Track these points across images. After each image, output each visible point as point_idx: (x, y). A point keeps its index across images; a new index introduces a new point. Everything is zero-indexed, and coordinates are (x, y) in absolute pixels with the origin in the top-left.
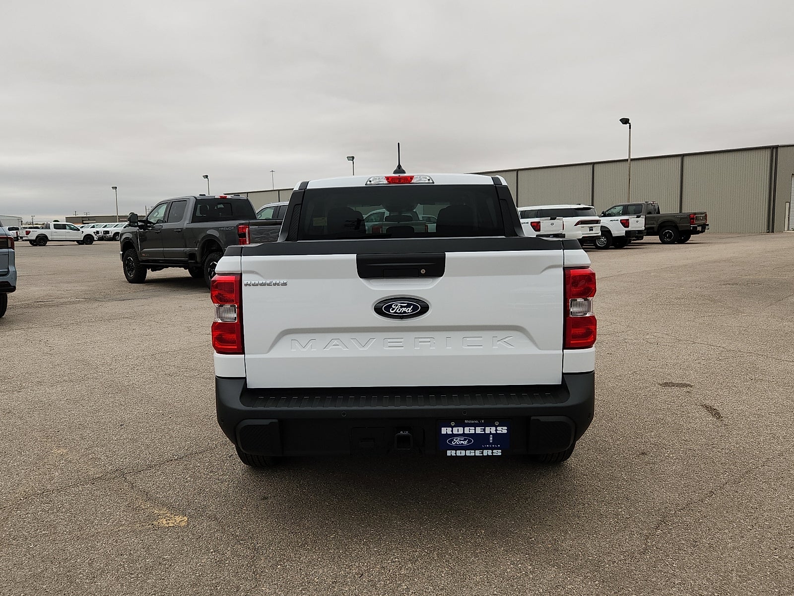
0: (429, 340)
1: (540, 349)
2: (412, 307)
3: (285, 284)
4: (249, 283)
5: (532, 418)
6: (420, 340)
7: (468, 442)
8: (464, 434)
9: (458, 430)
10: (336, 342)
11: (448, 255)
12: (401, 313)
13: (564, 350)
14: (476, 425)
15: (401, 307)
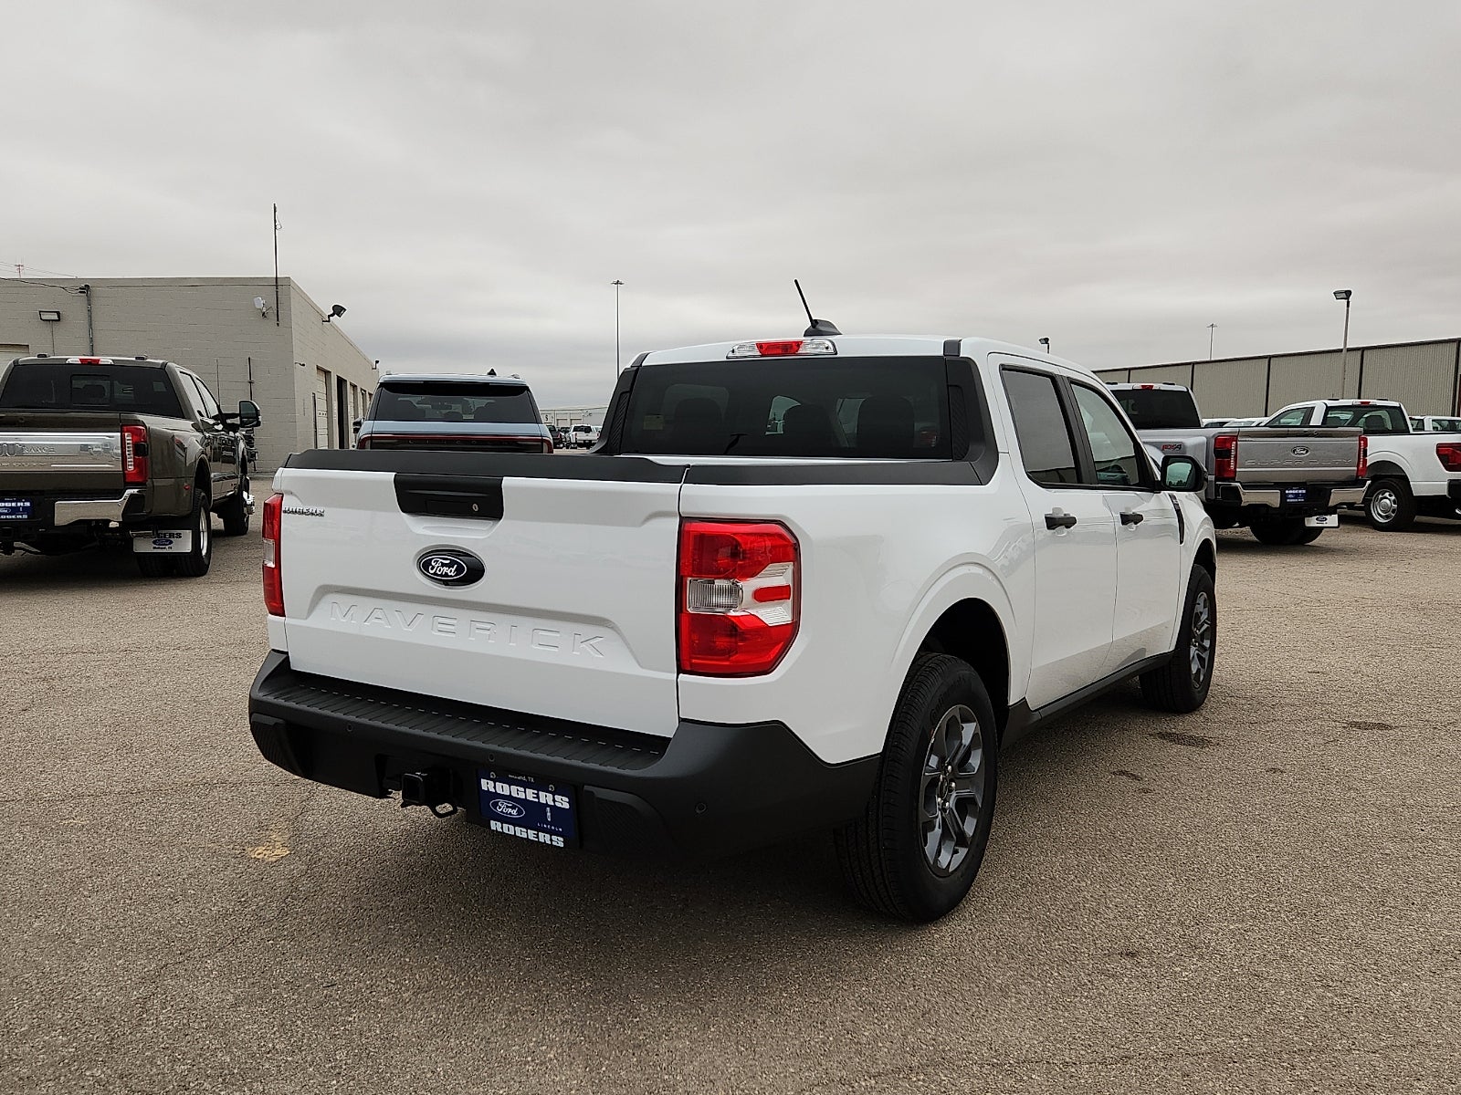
0: (488, 626)
1: (641, 667)
2: (455, 566)
3: (321, 514)
4: (287, 509)
5: (585, 787)
6: (479, 625)
7: (518, 813)
8: (511, 798)
9: (502, 788)
10: (378, 613)
11: (508, 482)
12: (441, 575)
13: (681, 675)
14: (526, 785)
15: (443, 565)
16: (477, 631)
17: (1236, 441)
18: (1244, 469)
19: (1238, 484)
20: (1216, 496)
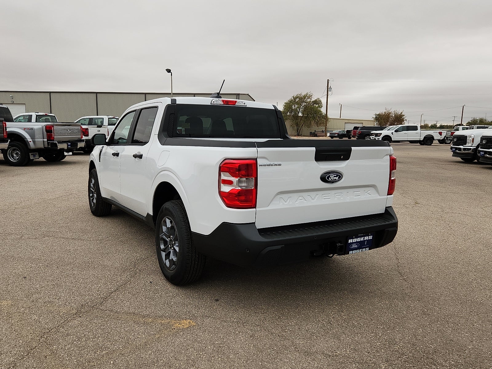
0: (340, 194)
1: (380, 196)
2: (338, 176)
3: (280, 165)
4: (262, 164)
5: (386, 229)
7: (358, 246)
8: (357, 242)
9: (355, 240)
10: (300, 198)
11: (353, 148)
12: (334, 180)
14: (361, 237)
15: (334, 177)
16: (337, 196)
17: (53, 127)
18: (57, 137)
19: (57, 142)
20: (48, 146)
